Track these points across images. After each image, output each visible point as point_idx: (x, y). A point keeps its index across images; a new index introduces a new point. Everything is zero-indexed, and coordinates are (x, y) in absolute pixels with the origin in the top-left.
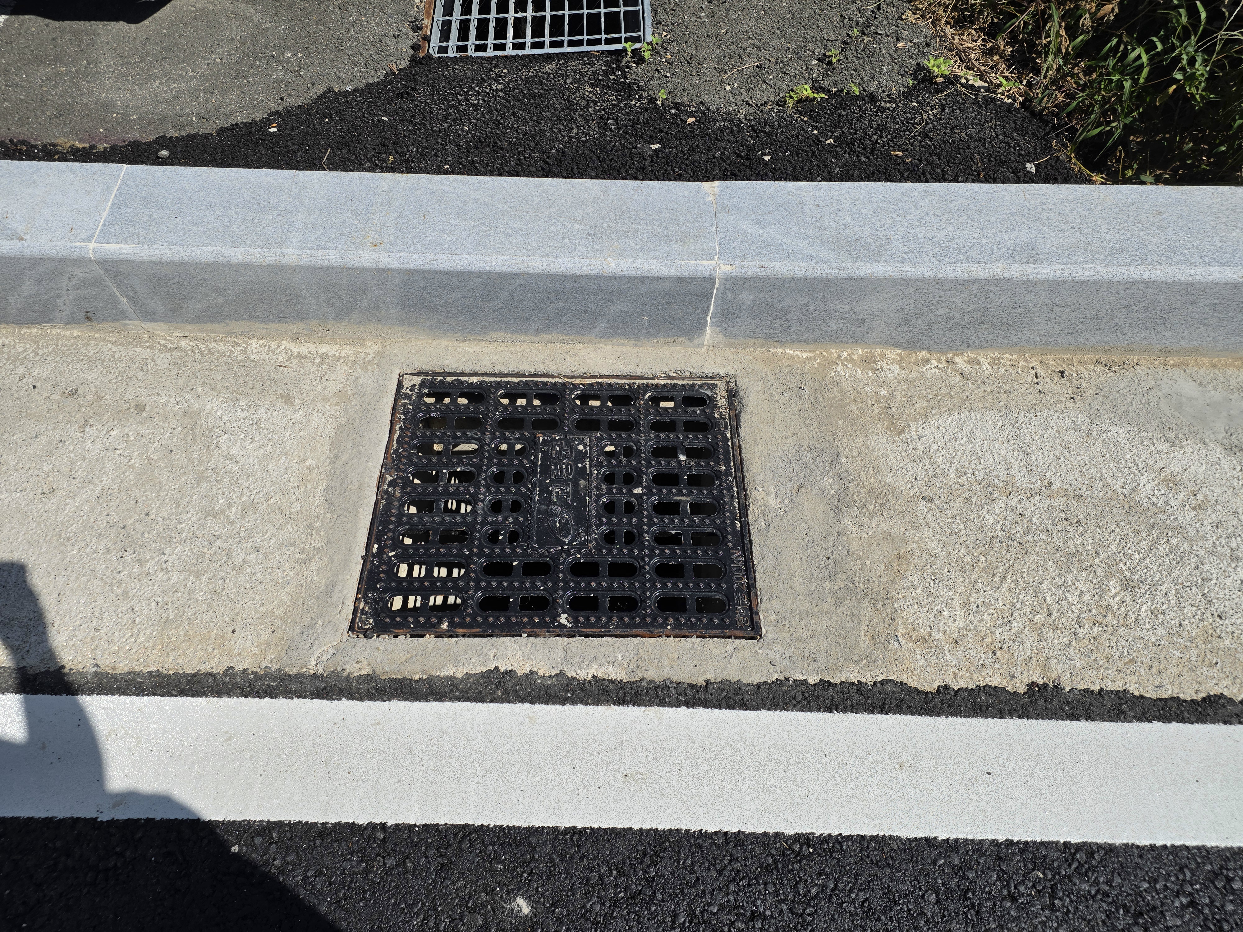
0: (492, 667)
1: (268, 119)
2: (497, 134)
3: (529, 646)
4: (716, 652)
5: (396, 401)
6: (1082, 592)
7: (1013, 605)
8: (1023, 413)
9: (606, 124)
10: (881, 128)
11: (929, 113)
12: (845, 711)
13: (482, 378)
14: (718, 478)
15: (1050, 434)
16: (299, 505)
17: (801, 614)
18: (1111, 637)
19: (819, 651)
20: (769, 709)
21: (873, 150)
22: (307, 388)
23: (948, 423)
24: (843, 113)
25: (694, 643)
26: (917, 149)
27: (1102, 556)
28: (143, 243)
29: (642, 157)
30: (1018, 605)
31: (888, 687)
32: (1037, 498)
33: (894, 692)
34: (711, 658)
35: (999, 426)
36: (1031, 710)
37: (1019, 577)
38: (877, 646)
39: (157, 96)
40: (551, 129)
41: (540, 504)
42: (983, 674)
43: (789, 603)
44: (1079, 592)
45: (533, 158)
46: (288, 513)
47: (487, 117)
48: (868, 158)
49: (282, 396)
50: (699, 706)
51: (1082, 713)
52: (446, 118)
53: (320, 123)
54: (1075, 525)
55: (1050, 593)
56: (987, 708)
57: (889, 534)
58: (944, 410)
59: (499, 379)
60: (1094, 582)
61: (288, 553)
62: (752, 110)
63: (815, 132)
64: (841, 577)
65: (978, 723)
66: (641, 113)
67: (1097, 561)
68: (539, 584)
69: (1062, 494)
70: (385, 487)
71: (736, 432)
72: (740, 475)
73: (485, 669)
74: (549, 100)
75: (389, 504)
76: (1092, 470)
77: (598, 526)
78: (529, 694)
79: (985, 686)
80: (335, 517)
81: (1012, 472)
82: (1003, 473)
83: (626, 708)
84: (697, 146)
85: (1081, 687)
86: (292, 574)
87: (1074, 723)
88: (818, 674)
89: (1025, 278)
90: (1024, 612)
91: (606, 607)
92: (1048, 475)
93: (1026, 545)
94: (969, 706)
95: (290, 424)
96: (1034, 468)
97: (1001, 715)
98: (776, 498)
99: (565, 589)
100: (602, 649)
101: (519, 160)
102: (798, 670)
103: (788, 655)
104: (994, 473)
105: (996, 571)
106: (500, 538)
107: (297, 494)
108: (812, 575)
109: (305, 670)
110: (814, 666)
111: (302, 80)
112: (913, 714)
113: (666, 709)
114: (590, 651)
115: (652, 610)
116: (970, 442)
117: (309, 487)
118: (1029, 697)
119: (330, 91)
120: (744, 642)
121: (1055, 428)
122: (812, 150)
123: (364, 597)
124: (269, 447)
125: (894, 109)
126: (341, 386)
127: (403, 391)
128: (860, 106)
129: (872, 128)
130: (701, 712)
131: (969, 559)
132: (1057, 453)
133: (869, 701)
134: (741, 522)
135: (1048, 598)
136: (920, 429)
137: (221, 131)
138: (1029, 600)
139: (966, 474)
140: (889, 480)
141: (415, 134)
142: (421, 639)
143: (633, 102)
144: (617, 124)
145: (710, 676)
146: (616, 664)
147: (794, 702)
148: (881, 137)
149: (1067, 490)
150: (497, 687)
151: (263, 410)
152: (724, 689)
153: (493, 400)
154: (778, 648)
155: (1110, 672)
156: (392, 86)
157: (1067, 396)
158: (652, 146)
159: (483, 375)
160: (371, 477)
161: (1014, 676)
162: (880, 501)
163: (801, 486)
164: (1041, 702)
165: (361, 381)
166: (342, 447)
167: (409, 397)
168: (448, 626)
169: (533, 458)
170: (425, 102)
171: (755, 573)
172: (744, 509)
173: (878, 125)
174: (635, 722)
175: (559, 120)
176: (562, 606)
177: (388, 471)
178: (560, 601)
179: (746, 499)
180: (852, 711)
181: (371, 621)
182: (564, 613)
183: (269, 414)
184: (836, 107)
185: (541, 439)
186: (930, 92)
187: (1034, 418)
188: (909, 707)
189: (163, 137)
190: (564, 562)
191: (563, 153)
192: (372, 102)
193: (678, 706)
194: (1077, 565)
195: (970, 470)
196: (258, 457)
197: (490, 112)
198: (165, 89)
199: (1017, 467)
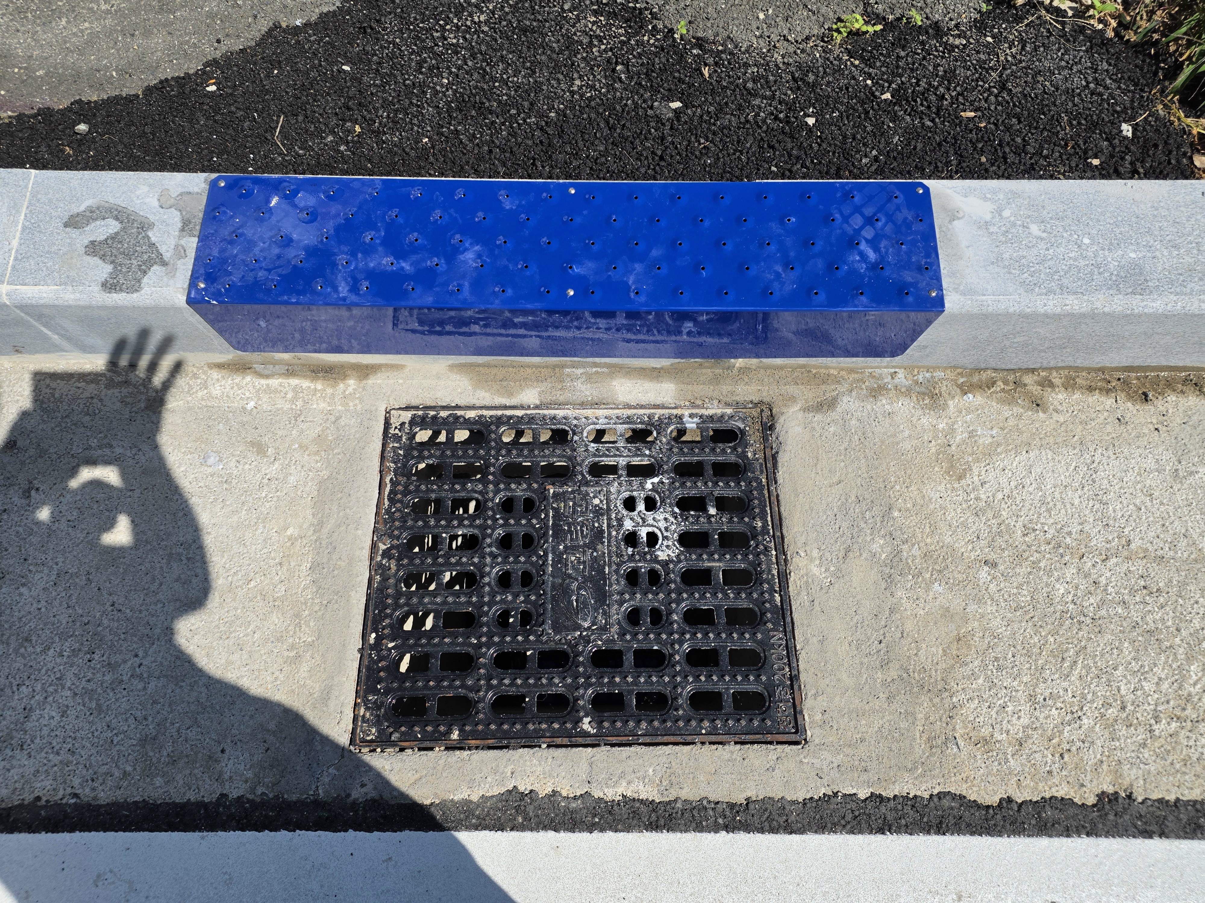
0: (510, 787)
1: (204, 72)
2: (483, 89)
3: (550, 760)
4: (757, 763)
5: (384, 446)
6: (1160, 679)
7: (1083, 696)
8: (1100, 451)
9: (614, 70)
10: (950, 76)
11: (1006, 53)
12: (898, 831)
13: (480, 412)
14: (754, 537)
15: (1130, 477)
16: (283, 588)
17: (850, 712)
18: (1190, 734)
19: (870, 757)
20: (816, 832)
21: (939, 109)
22: (280, 433)
23: (1015, 465)
24: (903, 54)
25: (732, 753)
26: (992, 108)
27: (1184, 633)
28: (65, 284)
29: (659, 119)
30: (1089, 697)
31: (946, 803)
32: (1114, 560)
33: (952, 808)
34: (752, 771)
35: (1072, 467)
36: (1100, 826)
37: (1091, 662)
38: (934, 750)
39: (65, 42)
40: (548, 80)
41: (553, 577)
42: (1049, 783)
43: (837, 699)
44: (1156, 680)
45: (529, 124)
46: (271, 599)
47: (470, 63)
48: (933, 121)
49: (252, 444)
50: (739, 830)
51: (1154, 828)
52: (420, 65)
53: (268, 76)
54: (1155, 594)
55: (1124, 681)
56: (1053, 825)
57: (947, 610)
58: (1010, 447)
59: (499, 413)
60: (1174, 666)
61: (276, 651)
62: (791, 49)
63: (869, 82)
64: (894, 666)
65: (1043, 842)
66: (656, 54)
67: (1177, 640)
68: (556, 681)
69: (1142, 555)
70: (379, 558)
71: (772, 479)
72: (779, 534)
73: (503, 790)
74: (544, 35)
75: (385, 579)
76: (1176, 523)
77: (621, 603)
78: (552, 821)
79: (1051, 798)
80: (325, 602)
81: (1087, 528)
82: (1075, 528)
83: (659, 834)
84: (726, 103)
85: (1155, 796)
86: (281, 677)
87: (1148, 841)
88: (869, 787)
89: (1128, 312)
90: (1095, 705)
91: (631, 706)
92: (1126, 531)
93: (1100, 622)
94: (1033, 822)
95: (265, 481)
96: (1111, 522)
97: (1067, 832)
98: (820, 565)
99: (587, 685)
100: (630, 762)
101: (512, 127)
102: (848, 783)
103: (835, 765)
104: (1066, 530)
105: (1066, 655)
106: (511, 620)
107: (280, 573)
108: (862, 664)
109: (305, 796)
110: (865, 777)
111: (242, 13)
112: (972, 833)
113: (705, 835)
114: (618, 765)
115: (684, 710)
116: (1039, 489)
117: (293, 564)
118: (1098, 811)
119: (276, 27)
120: (787, 748)
121: (1136, 469)
122: (865, 109)
123: (363, 701)
124: (244, 512)
125: (964, 45)
126: (320, 429)
127: (392, 431)
128: (923, 43)
129: (937, 75)
130: (742, 837)
131: (1036, 639)
132: (1138, 502)
133: (925, 820)
134: (781, 595)
135: (1122, 688)
136: (983, 473)
137: (149, 91)
138: (1102, 691)
139: (1034, 530)
140: (948, 540)
141: (384, 91)
142: (430, 753)
143: (646, 38)
144: (628, 70)
145: (751, 793)
146: (647, 780)
147: (843, 822)
148: (948, 89)
149: (1146, 550)
150: (517, 811)
151: (233, 464)
152: (766, 810)
153: (495, 440)
154: (825, 754)
155: (1187, 777)
156: (352, 17)
157: (1151, 426)
158: (671, 105)
159: (481, 408)
160: (362, 548)
161: (1082, 785)
162: (937, 567)
163: (848, 550)
164: (1111, 817)
165: (342, 422)
166: (327, 511)
167: (397, 438)
168: (459, 735)
169: (543, 516)
170: (394, 43)
171: (797, 661)
172: (784, 577)
173: (945, 72)
174: (670, 851)
175: (557, 66)
176: (583, 707)
177: (380, 539)
178: (581, 703)
179: (786, 565)
180: (906, 832)
181: (374, 730)
182: (586, 716)
183: (240, 467)
184: (893, 44)
185: (552, 491)
186: (1008, 21)
187: (1113, 457)
188: (968, 825)
189: (79, 102)
190: (583, 651)
191: (565, 115)
192: (328, 43)
193: (716, 832)
194: (1156, 646)
195: (1039, 525)
196: (232, 527)
197: (473, 56)
198: (75, 30)
199: (1091, 520)
